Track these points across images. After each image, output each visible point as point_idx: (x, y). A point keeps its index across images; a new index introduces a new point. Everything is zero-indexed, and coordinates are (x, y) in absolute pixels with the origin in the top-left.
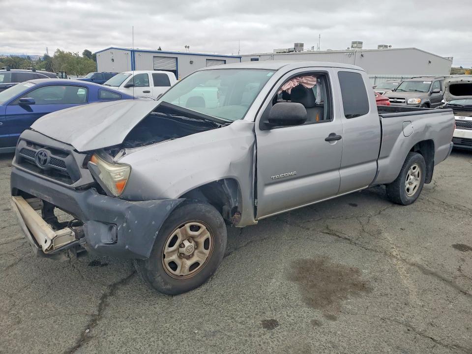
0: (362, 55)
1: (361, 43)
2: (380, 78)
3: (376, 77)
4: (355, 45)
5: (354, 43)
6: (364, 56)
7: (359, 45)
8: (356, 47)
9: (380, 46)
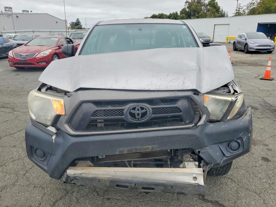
0: (17, 17)
1: (11, 8)
2: (36, 31)
3: (34, 31)
4: (7, 9)
5: (6, 8)
6: (19, 16)
7: (10, 9)
8: (8, 11)
9: (24, 11)
